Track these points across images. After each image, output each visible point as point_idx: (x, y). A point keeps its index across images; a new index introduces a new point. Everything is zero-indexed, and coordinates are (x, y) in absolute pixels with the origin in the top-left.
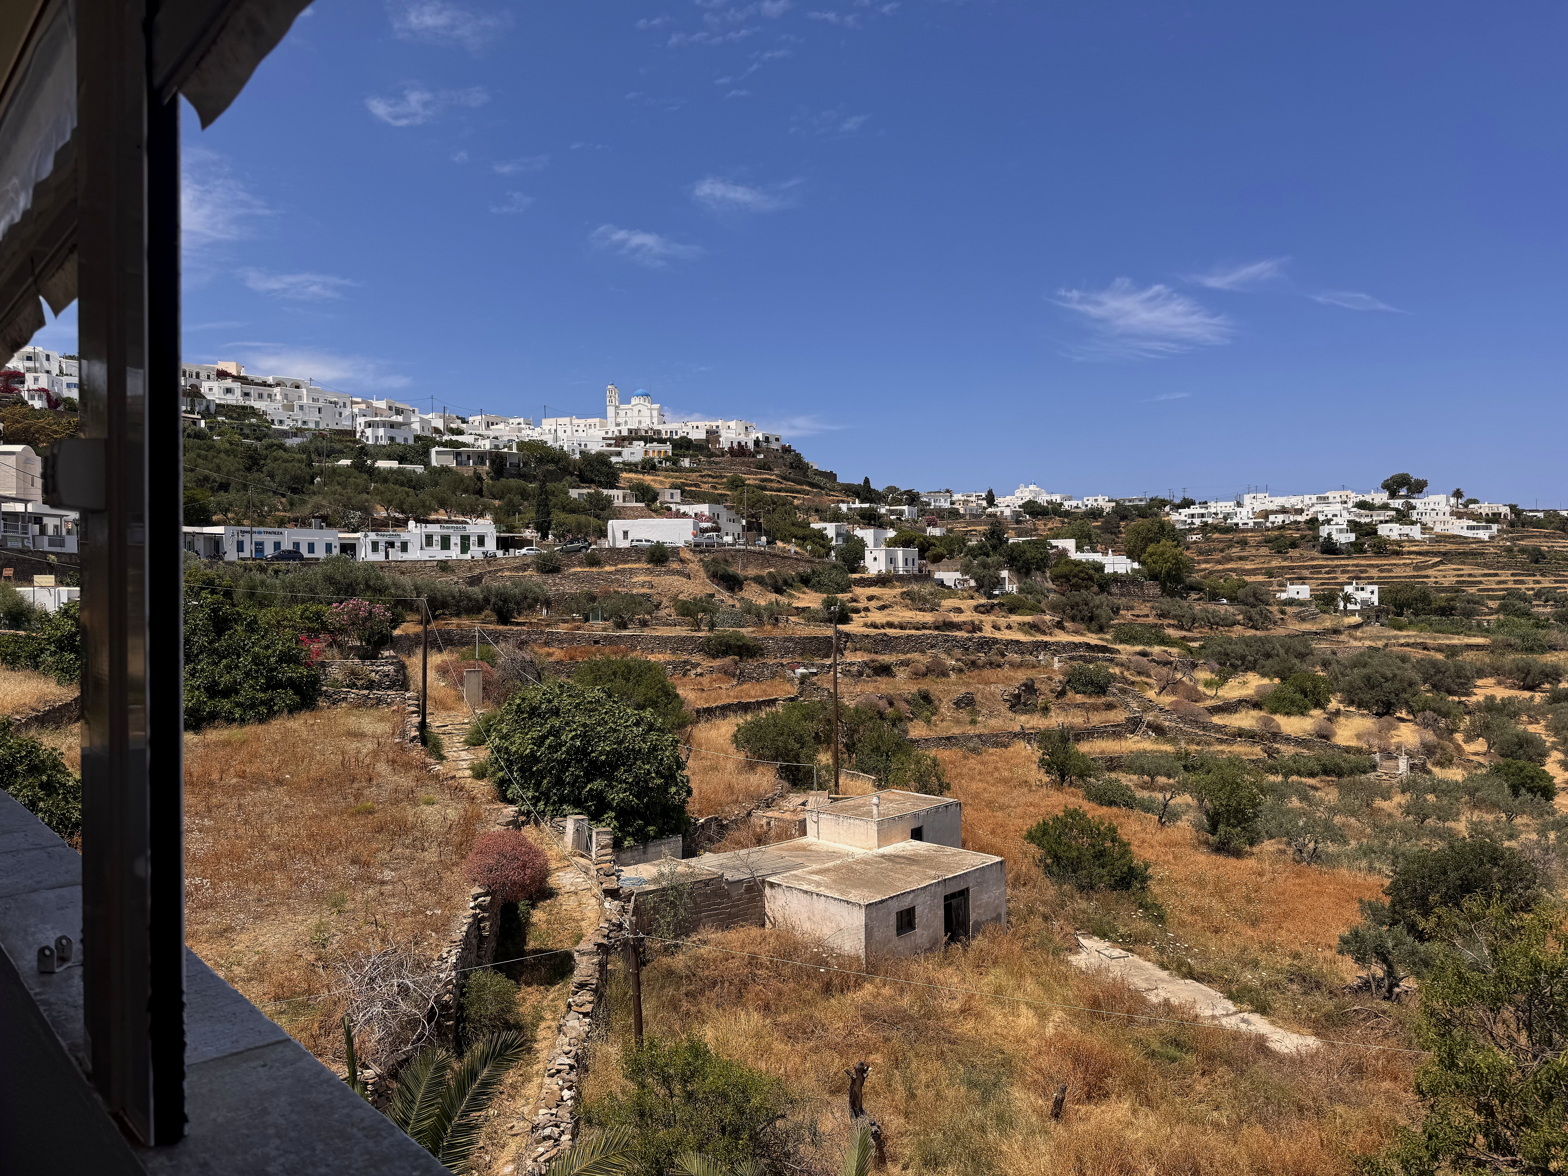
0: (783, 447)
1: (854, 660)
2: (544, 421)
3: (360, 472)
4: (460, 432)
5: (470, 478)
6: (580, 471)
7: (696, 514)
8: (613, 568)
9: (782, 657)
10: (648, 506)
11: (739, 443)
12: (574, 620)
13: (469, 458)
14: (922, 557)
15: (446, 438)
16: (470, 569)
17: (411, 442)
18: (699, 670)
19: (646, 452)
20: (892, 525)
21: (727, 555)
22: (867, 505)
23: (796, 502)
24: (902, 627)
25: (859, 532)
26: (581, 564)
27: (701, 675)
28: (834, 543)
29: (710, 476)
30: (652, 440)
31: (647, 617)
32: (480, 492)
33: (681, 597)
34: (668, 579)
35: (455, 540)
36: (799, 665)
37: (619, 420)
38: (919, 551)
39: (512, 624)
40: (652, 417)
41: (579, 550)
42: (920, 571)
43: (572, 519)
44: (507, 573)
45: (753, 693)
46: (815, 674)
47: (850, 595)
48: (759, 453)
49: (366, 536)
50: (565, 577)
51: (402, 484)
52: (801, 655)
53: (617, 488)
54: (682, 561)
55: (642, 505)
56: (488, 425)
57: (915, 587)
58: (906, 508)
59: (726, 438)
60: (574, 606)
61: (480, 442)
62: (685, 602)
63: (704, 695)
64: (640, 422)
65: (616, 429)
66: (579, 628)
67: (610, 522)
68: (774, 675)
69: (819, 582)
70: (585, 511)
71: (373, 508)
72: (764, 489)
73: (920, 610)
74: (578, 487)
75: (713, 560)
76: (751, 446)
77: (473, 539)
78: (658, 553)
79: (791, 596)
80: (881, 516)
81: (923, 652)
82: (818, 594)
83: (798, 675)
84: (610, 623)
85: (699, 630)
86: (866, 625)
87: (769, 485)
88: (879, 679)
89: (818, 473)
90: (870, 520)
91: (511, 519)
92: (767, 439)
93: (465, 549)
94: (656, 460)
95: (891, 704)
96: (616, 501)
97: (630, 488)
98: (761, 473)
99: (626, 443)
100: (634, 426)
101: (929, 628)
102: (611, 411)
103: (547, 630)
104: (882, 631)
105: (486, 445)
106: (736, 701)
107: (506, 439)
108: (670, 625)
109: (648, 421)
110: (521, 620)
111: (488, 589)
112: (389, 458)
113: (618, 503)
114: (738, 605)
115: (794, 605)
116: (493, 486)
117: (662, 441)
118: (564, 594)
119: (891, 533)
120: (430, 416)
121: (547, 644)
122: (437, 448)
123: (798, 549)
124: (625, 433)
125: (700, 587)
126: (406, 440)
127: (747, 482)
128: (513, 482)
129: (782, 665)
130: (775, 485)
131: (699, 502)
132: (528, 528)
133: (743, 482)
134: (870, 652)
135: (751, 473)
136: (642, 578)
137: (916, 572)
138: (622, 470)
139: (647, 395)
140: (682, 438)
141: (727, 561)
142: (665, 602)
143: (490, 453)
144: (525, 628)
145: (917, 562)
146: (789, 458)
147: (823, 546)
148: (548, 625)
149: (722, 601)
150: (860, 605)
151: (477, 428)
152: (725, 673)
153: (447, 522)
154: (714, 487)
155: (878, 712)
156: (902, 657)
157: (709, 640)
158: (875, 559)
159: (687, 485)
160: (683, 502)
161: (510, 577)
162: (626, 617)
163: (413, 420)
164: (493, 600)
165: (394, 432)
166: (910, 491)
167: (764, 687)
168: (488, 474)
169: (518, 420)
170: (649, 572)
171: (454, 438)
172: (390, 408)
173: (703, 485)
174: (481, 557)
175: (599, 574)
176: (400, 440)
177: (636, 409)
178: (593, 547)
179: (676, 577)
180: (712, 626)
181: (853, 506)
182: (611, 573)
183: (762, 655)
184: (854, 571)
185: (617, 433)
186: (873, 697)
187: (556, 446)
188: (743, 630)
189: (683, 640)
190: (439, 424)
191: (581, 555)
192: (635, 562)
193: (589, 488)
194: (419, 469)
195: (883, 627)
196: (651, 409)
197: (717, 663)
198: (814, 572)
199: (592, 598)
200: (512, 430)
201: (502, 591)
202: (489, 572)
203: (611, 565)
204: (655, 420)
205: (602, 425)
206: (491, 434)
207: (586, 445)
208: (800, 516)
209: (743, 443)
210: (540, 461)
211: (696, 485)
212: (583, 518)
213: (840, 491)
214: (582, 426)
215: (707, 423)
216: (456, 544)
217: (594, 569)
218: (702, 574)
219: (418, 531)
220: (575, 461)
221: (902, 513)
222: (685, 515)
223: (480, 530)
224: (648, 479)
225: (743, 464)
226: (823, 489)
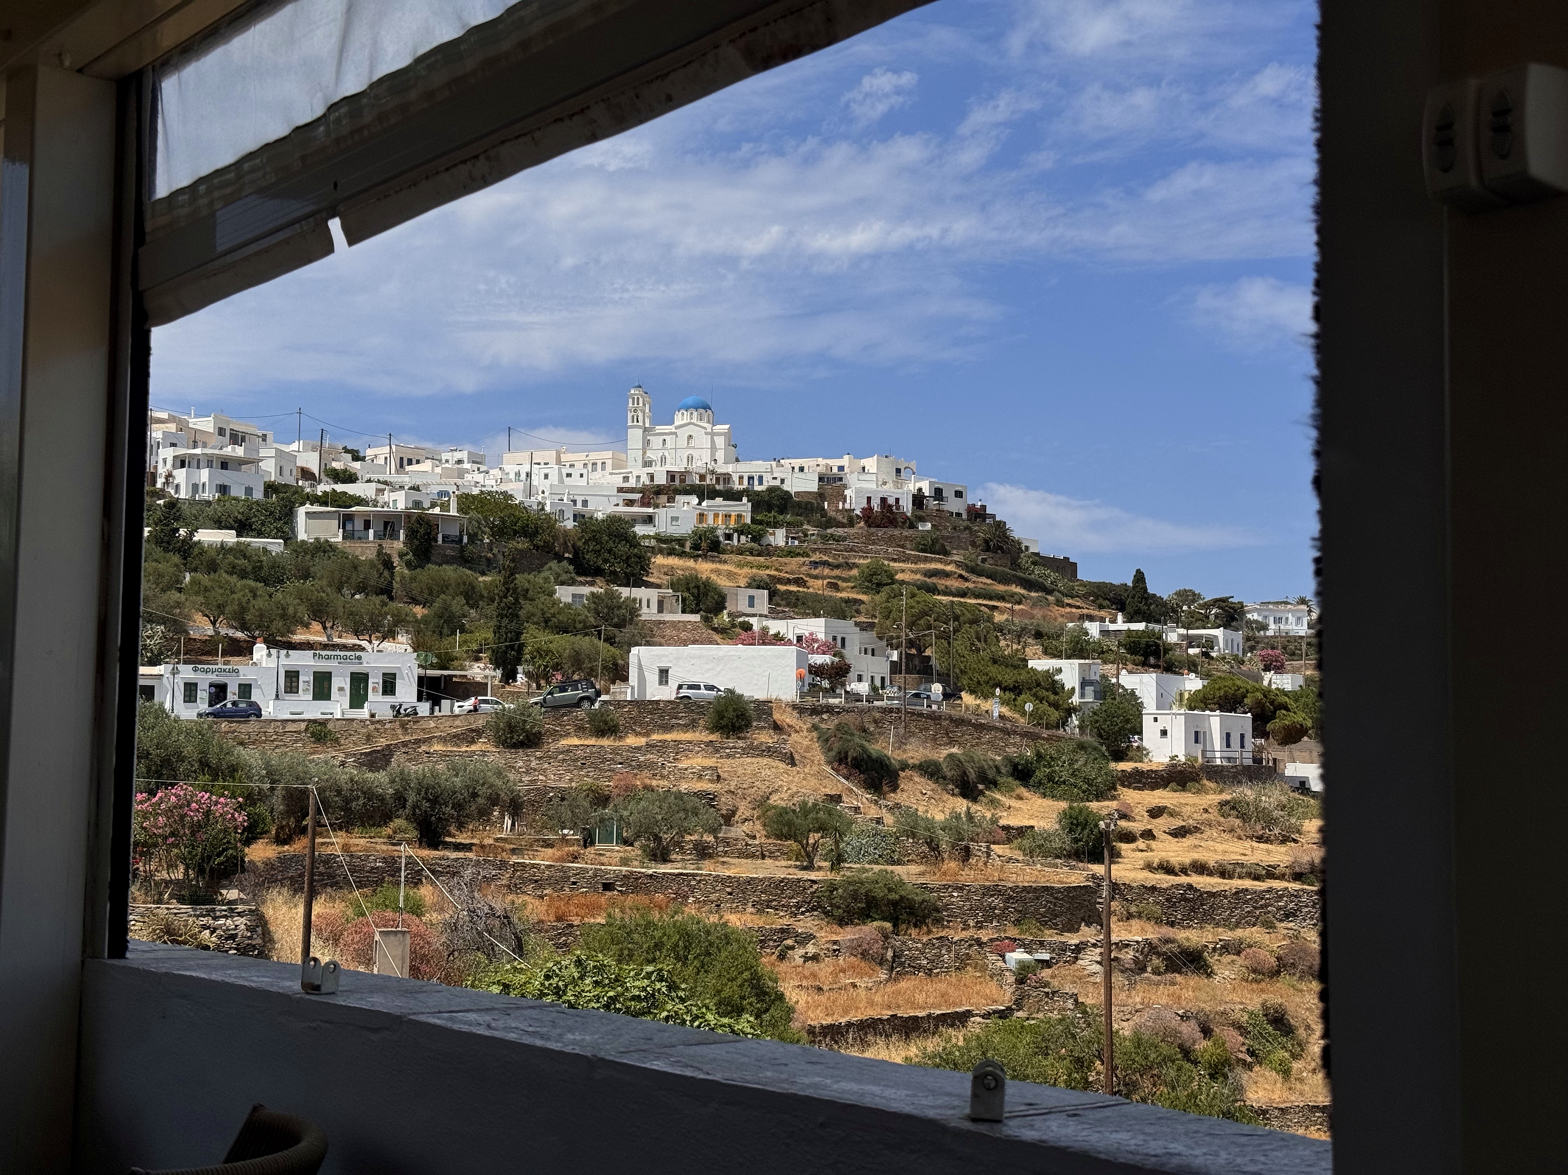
0: (971, 509)
1: (1125, 936)
2: (507, 457)
3: (166, 550)
4: (350, 478)
5: (372, 564)
6: (576, 551)
7: (799, 639)
8: (642, 741)
9: (979, 926)
10: (706, 620)
11: (884, 500)
12: (564, 840)
13: (367, 525)
14: (1259, 730)
15: (322, 488)
16: (369, 738)
17: (258, 495)
18: (811, 949)
19: (702, 516)
20: (1192, 666)
21: (866, 718)
22: (1141, 626)
23: (998, 618)
24: (1224, 873)
25: (1129, 680)
26: (580, 730)
27: (815, 958)
28: (1076, 700)
29: (825, 563)
30: (713, 494)
31: (709, 838)
32: (387, 591)
33: (774, 800)
34: (749, 765)
35: (341, 683)
36: (1016, 943)
37: (650, 455)
38: (1255, 719)
39: (447, 846)
40: (713, 448)
41: (578, 704)
42: (1257, 760)
43: (561, 643)
44: (438, 747)
45: (920, 998)
46: (1047, 964)
47: (1114, 804)
48: (922, 519)
49: (175, 672)
50: (548, 757)
51: (243, 575)
52: (1017, 923)
53: (649, 585)
54: (777, 728)
55: (695, 618)
56: (402, 463)
57: (1247, 792)
58: (1219, 633)
59: (858, 491)
60: (567, 815)
61: (388, 496)
62: (784, 811)
63: (823, 998)
64: (690, 459)
65: (644, 473)
66: (575, 858)
67: (635, 650)
68: (962, 963)
69: (1050, 778)
70: (585, 630)
71: (189, 617)
72: (933, 590)
73: (1260, 839)
74: (572, 583)
75: (839, 727)
76: (907, 506)
77: (375, 681)
78: (730, 714)
79: (994, 803)
80: (1169, 648)
81: (1269, 926)
82: (1048, 802)
83: (1012, 965)
84: (634, 851)
85: (809, 868)
86: (1149, 867)
87: (942, 583)
88: (1179, 978)
89: (1040, 560)
90: (1146, 656)
91: (446, 642)
92: (938, 494)
93: (358, 698)
94: (720, 532)
95: (1206, 1032)
96: (645, 609)
97: (673, 586)
98: (926, 560)
99: (663, 499)
100: (678, 467)
101: (1281, 877)
102: (635, 436)
103: (515, 859)
104: (1183, 879)
105: (399, 502)
106: (886, 1014)
107: (435, 489)
108: (752, 856)
109: (706, 457)
110: (462, 838)
111: (404, 778)
112: (219, 524)
113: (648, 613)
114: (889, 819)
115: (1002, 822)
116: (413, 579)
117: (733, 496)
118: (546, 790)
119: (1193, 683)
120: (294, 447)
121: (513, 888)
122: (308, 507)
123: (1005, 710)
124: (661, 480)
125: (813, 782)
126: (249, 491)
127: (899, 577)
128: (450, 572)
129: (979, 943)
130: (954, 584)
131: (805, 615)
132: (478, 659)
133: (891, 576)
134: (1158, 921)
135: (906, 559)
136: (698, 761)
137: (1249, 762)
138: (653, 551)
139: (706, 407)
140: (771, 490)
141: (865, 730)
142: (744, 810)
143: (409, 516)
144: (470, 855)
145: (1249, 740)
146: (982, 531)
147: (1056, 706)
148: (513, 851)
149: (857, 810)
150: (1136, 827)
151: (382, 469)
152: (864, 955)
153: (325, 647)
154: (834, 586)
155: (1181, 1046)
156: (1227, 935)
157: (832, 887)
158: (1164, 733)
159: (781, 581)
160: (774, 614)
161: (444, 755)
162: (666, 837)
163: (263, 453)
164: (412, 798)
165: (226, 477)
166: (1224, 600)
167: (943, 986)
168: (401, 555)
169: (458, 455)
170: (713, 748)
171: (340, 488)
172: (221, 432)
173: (811, 582)
174: (389, 714)
175: (615, 751)
176: (237, 492)
177: (684, 433)
178: (604, 697)
179: (765, 761)
180: (838, 860)
181: (1112, 627)
182: (638, 749)
183: (938, 921)
184: (1119, 756)
185: (645, 480)
186: (1168, 1015)
187: (532, 502)
188: (898, 869)
189: (780, 886)
190: (311, 461)
191: (580, 714)
192: (686, 728)
193: (592, 584)
194: (275, 545)
195: (1184, 871)
196: (713, 434)
197: (848, 934)
198: (1039, 756)
199: (601, 799)
200: (446, 473)
201: (430, 781)
202: (405, 744)
203: (637, 734)
204: (720, 455)
205: (618, 464)
206: (406, 480)
207: (585, 503)
208: (1006, 646)
209: (891, 501)
210: (500, 532)
211: (798, 582)
212: (584, 643)
213: (1085, 597)
214: (579, 465)
215: (821, 461)
216: (341, 689)
217: (606, 742)
218: (818, 755)
219: (272, 663)
220: (566, 532)
221: (1211, 643)
222: (778, 639)
223: (388, 665)
224: (704, 568)
225: (890, 541)
226: (1049, 592)
